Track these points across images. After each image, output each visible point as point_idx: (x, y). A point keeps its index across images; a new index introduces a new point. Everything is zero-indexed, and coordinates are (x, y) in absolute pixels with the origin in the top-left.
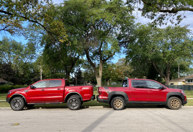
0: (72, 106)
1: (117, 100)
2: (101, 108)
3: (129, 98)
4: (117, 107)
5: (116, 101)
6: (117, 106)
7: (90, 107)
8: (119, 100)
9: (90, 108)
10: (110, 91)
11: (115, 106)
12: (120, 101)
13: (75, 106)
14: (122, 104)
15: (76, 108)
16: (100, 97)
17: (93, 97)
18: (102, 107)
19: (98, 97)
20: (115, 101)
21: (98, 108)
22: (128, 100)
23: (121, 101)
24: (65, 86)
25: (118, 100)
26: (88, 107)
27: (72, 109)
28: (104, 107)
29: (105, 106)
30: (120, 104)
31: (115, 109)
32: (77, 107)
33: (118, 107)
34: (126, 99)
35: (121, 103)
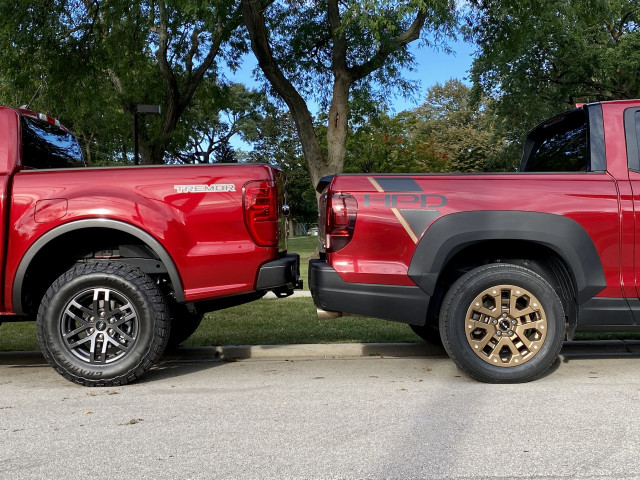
0: (86, 347)
1: (494, 291)
2: (345, 359)
3: (611, 274)
4: (494, 358)
5: (489, 301)
6: (497, 348)
7: (256, 350)
8: (517, 292)
9: (259, 359)
10: (435, 212)
11: (477, 346)
12: (522, 303)
13: (112, 350)
14: (541, 325)
15: (116, 365)
16: (343, 265)
17: (276, 266)
18: (355, 348)
19: (326, 270)
20: (477, 303)
21: (322, 358)
22: (598, 291)
23: (534, 304)
24: (16, 170)
25: (506, 294)
26: (245, 355)
27: (87, 370)
28: (370, 352)
29: (380, 345)
30: (520, 329)
31: (477, 373)
32: (129, 361)
33: (506, 352)
34: (582, 282)
35: (533, 317)
